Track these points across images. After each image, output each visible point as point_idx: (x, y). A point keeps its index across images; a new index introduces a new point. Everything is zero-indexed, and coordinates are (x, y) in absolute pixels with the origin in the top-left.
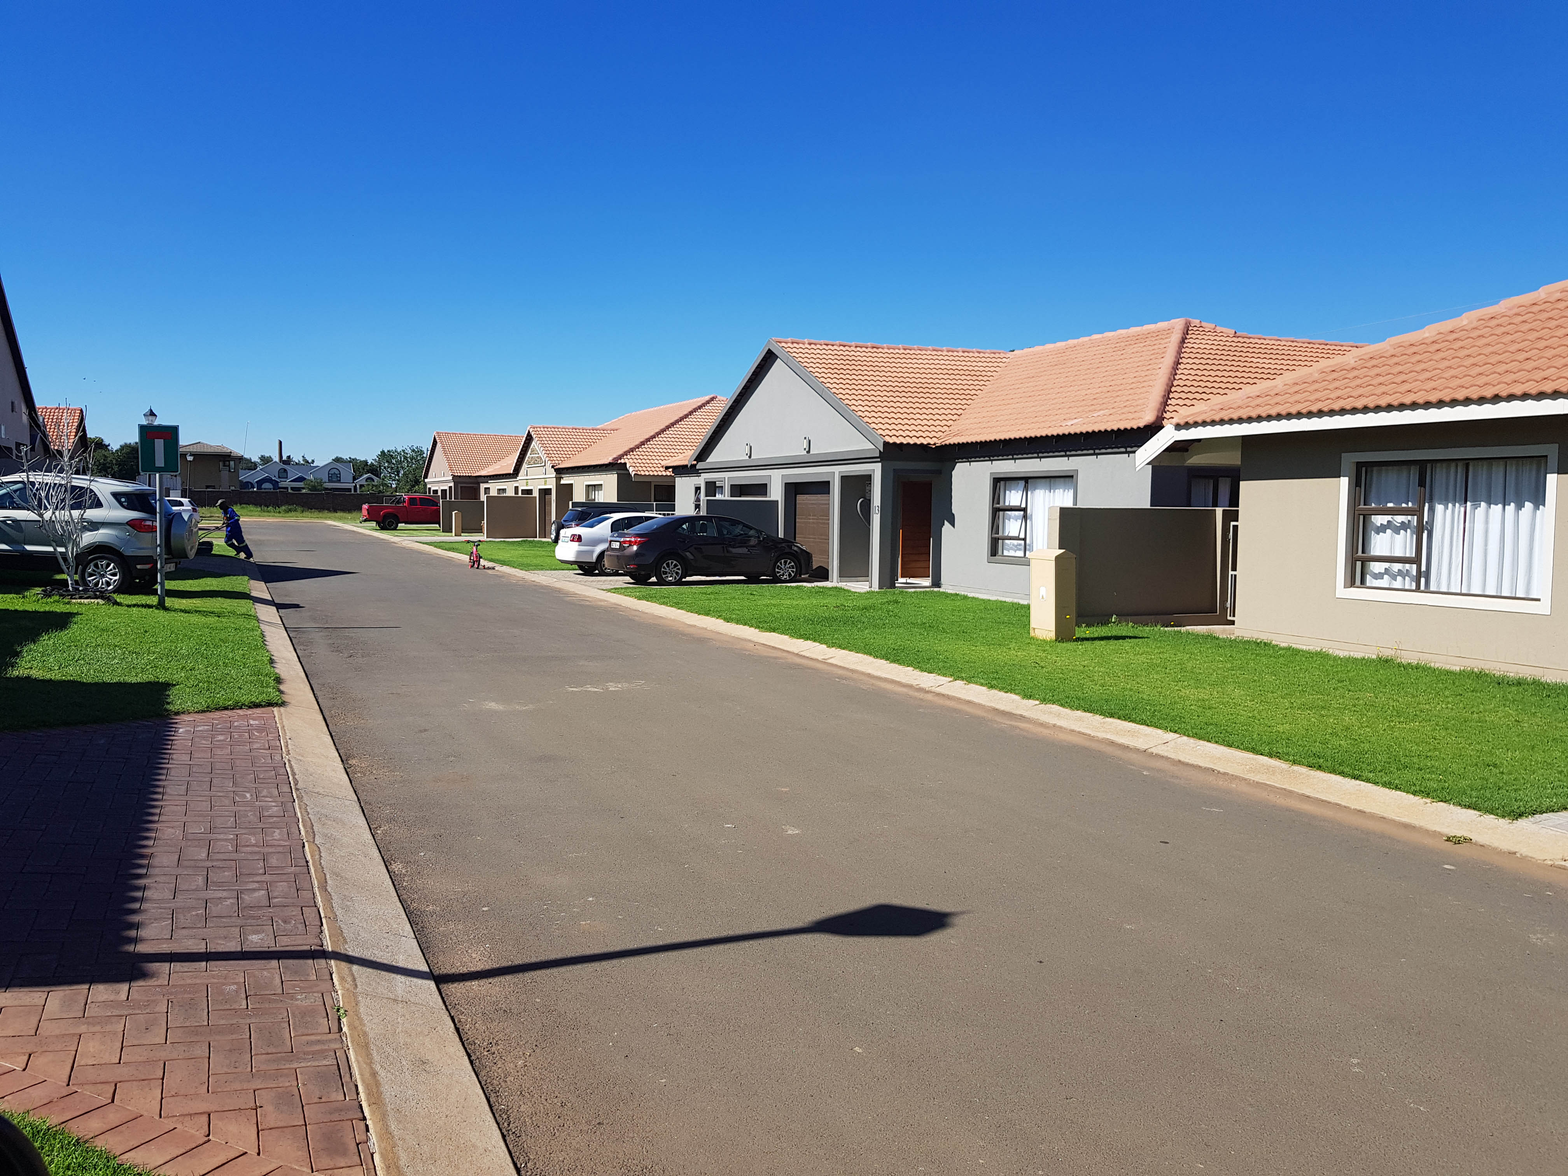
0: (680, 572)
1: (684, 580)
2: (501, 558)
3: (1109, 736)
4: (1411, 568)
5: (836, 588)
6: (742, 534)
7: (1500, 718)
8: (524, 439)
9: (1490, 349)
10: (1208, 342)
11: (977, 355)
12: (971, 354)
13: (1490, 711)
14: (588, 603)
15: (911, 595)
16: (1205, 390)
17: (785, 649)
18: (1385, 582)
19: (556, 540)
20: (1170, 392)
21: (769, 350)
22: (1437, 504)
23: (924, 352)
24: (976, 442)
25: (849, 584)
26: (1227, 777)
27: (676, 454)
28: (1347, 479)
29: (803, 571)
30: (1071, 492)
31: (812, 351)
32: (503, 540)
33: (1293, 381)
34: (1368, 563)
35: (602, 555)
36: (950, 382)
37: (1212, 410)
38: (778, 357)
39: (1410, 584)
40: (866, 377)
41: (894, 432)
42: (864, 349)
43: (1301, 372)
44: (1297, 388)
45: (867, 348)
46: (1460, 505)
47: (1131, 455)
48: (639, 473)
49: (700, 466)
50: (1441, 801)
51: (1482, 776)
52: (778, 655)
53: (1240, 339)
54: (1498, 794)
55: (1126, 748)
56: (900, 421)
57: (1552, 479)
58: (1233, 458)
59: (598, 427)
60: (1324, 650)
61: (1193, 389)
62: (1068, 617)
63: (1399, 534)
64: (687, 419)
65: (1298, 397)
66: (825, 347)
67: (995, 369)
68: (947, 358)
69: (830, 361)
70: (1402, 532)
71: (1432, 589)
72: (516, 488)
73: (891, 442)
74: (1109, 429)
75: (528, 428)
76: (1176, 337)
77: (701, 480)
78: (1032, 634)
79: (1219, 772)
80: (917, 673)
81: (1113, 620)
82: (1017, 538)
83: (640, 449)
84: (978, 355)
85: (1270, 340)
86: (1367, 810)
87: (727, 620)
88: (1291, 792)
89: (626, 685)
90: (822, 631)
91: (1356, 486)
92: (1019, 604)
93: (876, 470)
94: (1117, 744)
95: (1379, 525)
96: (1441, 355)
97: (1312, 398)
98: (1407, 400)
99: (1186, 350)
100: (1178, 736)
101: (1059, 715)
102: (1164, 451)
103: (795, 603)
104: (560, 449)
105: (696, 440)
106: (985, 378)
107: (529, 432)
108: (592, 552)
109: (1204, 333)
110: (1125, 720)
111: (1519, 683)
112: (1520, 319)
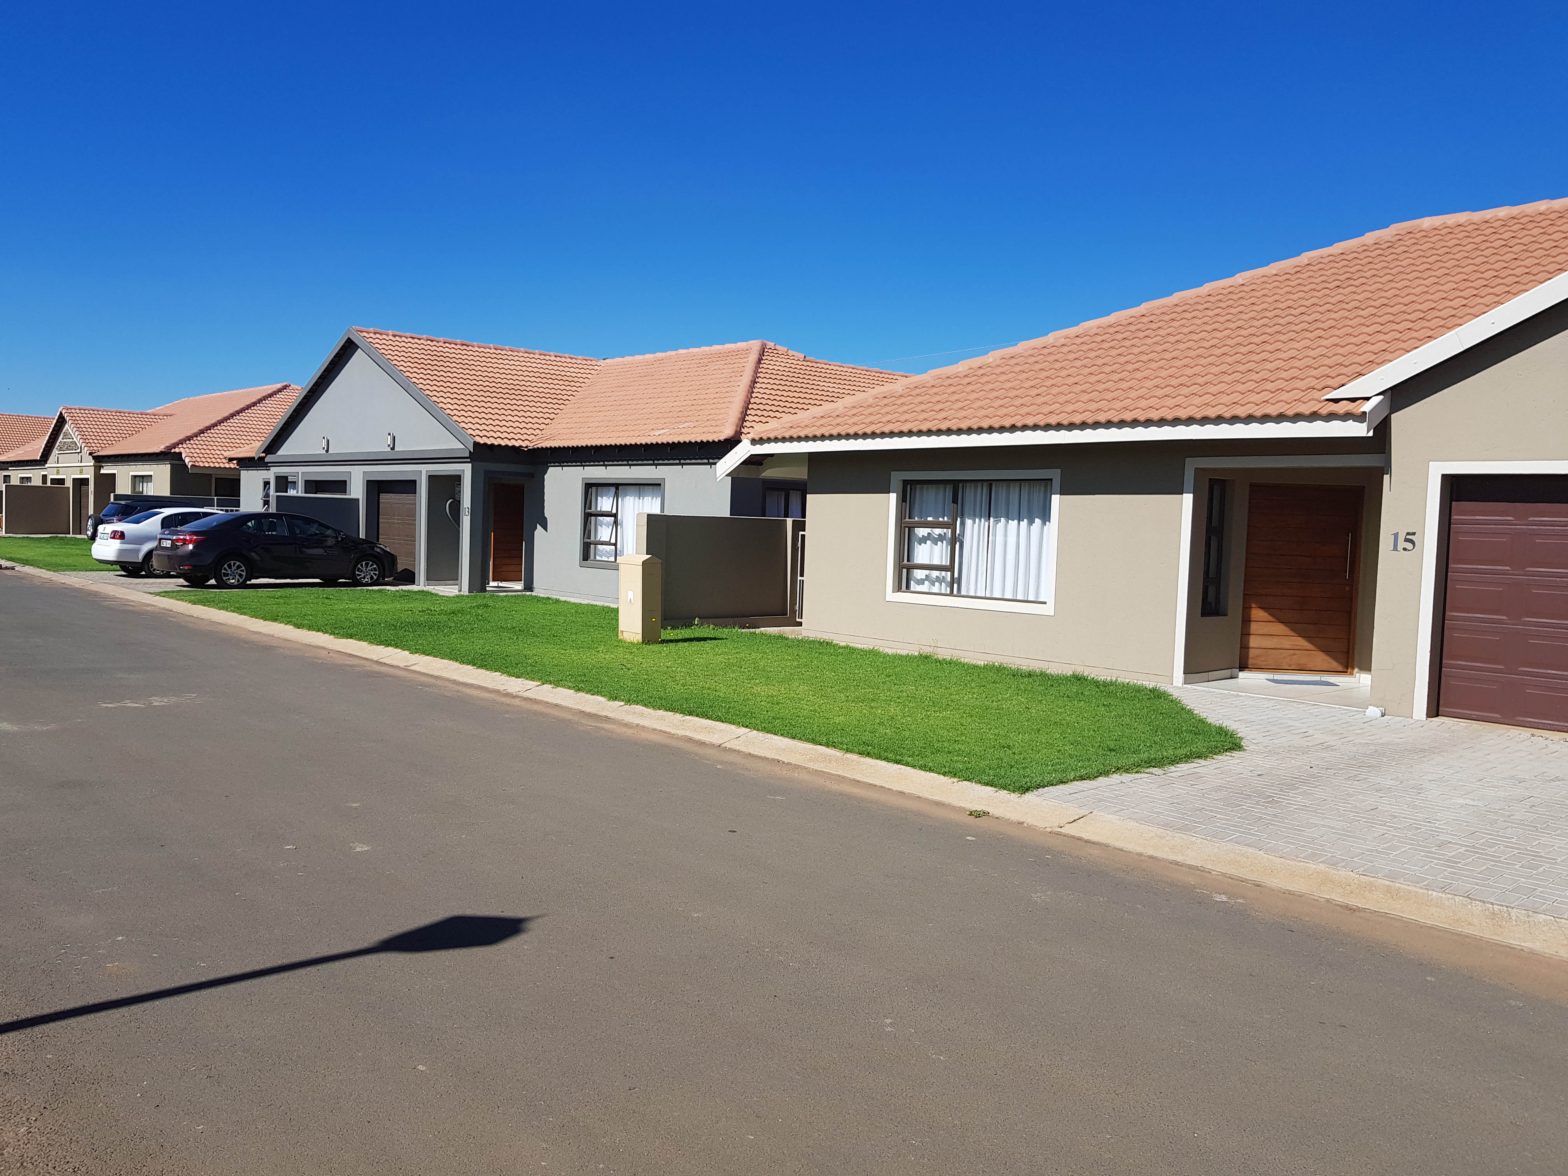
0: (244, 574)
1: (248, 582)
2: (24, 557)
3: (687, 734)
4: (946, 574)
5: (423, 591)
6: (317, 534)
7: (1014, 706)
8: (55, 421)
9: (1009, 385)
10: (782, 364)
11: (569, 360)
12: (563, 360)
13: (1006, 700)
14: (131, 608)
15: (502, 599)
16: (779, 408)
17: (363, 656)
18: (925, 587)
19: (93, 537)
20: (747, 408)
21: (349, 338)
22: (967, 519)
23: (516, 353)
24: (568, 447)
25: (436, 588)
26: (790, 767)
27: (241, 445)
28: (895, 495)
29: (387, 573)
30: (659, 499)
31: (397, 343)
32: (26, 535)
33: (851, 405)
34: (912, 570)
35: (149, 554)
36: (542, 385)
37: (784, 428)
38: (359, 347)
39: (945, 589)
40: (455, 375)
41: (485, 433)
42: (453, 346)
43: (860, 396)
44: (855, 411)
45: (456, 345)
46: (985, 521)
47: (712, 466)
48: (197, 464)
49: (269, 458)
50: (966, 780)
51: (998, 756)
52: (354, 663)
53: (808, 363)
54: (1011, 772)
55: (702, 744)
56: (491, 421)
57: (1056, 499)
58: (800, 473)
59: (148, 411)
60: (876, 649)
61: (768, 408)
62: (654, 620)
63: (937, 545)
64: (255, 408)
65: (855, 419)
66: (410, 340)
67: (587, 376)
68: (539, 361)
69: (416, 355)
70: (939, 543)
71: (963, 593)
72: (44, 477)
73: (482, 442)
74: (693, 441)
75: (60, 410)
76: (753, 357)
77: (270, 474)
78: (620, 637)
79: (783, 762)
80: (505, 678)
81: (696, 623)
82: (608, 543)
83: (199, 438)
84: (571, 361)
85: (835, 366)
86: (906, 791)
87: (298, 626)
88: (844, 777)
89: (174, 699)
90: (405, 636)
91: (903, 502)
92: (609, 607)
93: (466, 470)
94: (695, 741)
95: (921, 537)
96: (971, 388)
97: (867, 421)
98: (944, 427)
99: (762, 370)
100: (749, 730)
101: (642, 715)
102: (741, 464)
103: (376, 607)
104: (100, 434)
105: (265, 431)
106: (578, 384)
107: (61, 413)
108: (138, 551)
109: (777, 355)
110: (703, 717)
111: (1030, 675)
112: (1034, 359)
